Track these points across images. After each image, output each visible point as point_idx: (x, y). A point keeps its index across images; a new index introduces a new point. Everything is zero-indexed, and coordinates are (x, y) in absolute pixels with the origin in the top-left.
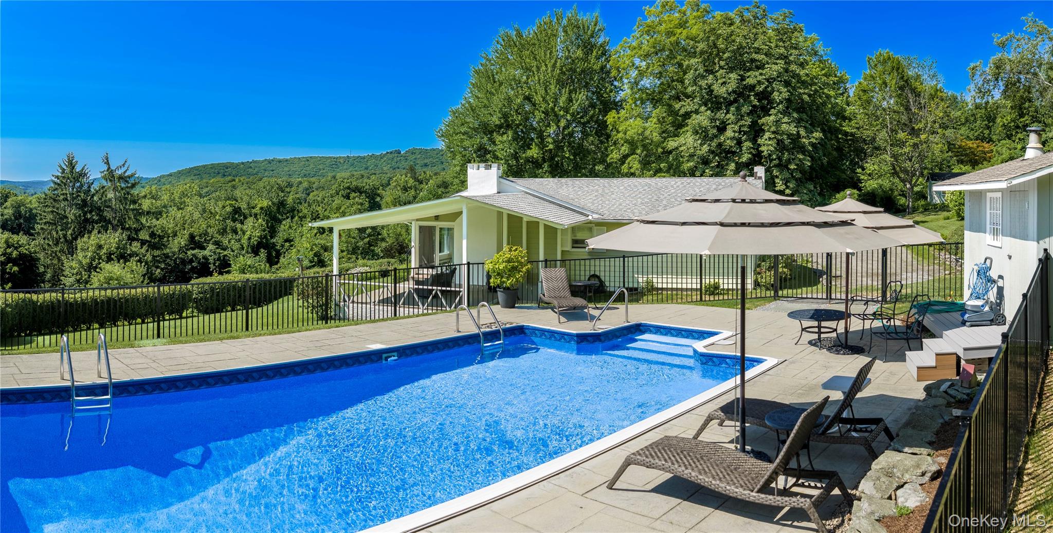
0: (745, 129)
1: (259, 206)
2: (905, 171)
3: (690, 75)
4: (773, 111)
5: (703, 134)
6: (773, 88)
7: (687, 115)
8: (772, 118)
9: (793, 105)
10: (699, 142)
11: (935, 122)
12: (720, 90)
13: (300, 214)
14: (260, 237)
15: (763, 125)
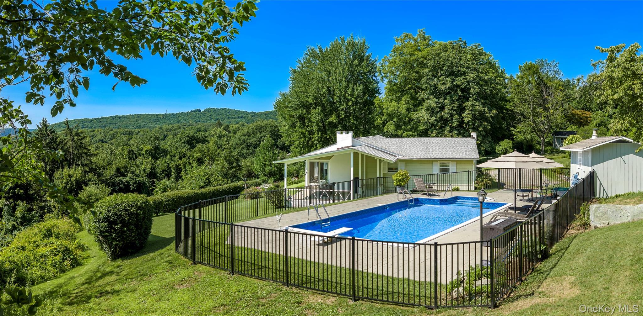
0: (455, 108)
1: (145, 149)
2: (541, 131)
3: (424, 79)
4: (470, 99)
5: (432, 111)
6: (470, 86)
7: (423, 100)
8: (470, 103)
9: (482, 96)
10: (430, 115)
11: (557, 103)
12: (441, 87)
13: (171, 154)
14: (151, 169)
15: (466, 106)
